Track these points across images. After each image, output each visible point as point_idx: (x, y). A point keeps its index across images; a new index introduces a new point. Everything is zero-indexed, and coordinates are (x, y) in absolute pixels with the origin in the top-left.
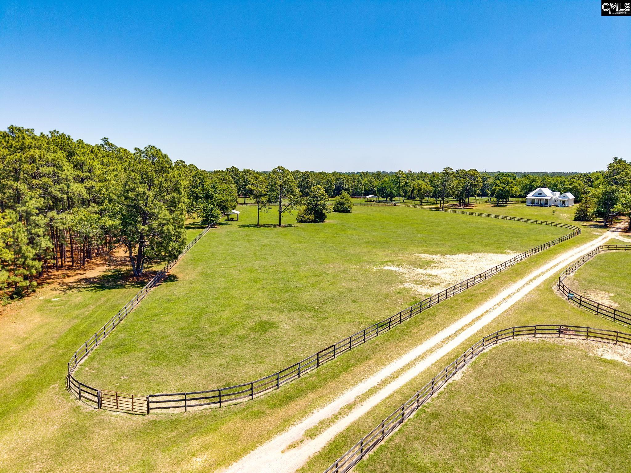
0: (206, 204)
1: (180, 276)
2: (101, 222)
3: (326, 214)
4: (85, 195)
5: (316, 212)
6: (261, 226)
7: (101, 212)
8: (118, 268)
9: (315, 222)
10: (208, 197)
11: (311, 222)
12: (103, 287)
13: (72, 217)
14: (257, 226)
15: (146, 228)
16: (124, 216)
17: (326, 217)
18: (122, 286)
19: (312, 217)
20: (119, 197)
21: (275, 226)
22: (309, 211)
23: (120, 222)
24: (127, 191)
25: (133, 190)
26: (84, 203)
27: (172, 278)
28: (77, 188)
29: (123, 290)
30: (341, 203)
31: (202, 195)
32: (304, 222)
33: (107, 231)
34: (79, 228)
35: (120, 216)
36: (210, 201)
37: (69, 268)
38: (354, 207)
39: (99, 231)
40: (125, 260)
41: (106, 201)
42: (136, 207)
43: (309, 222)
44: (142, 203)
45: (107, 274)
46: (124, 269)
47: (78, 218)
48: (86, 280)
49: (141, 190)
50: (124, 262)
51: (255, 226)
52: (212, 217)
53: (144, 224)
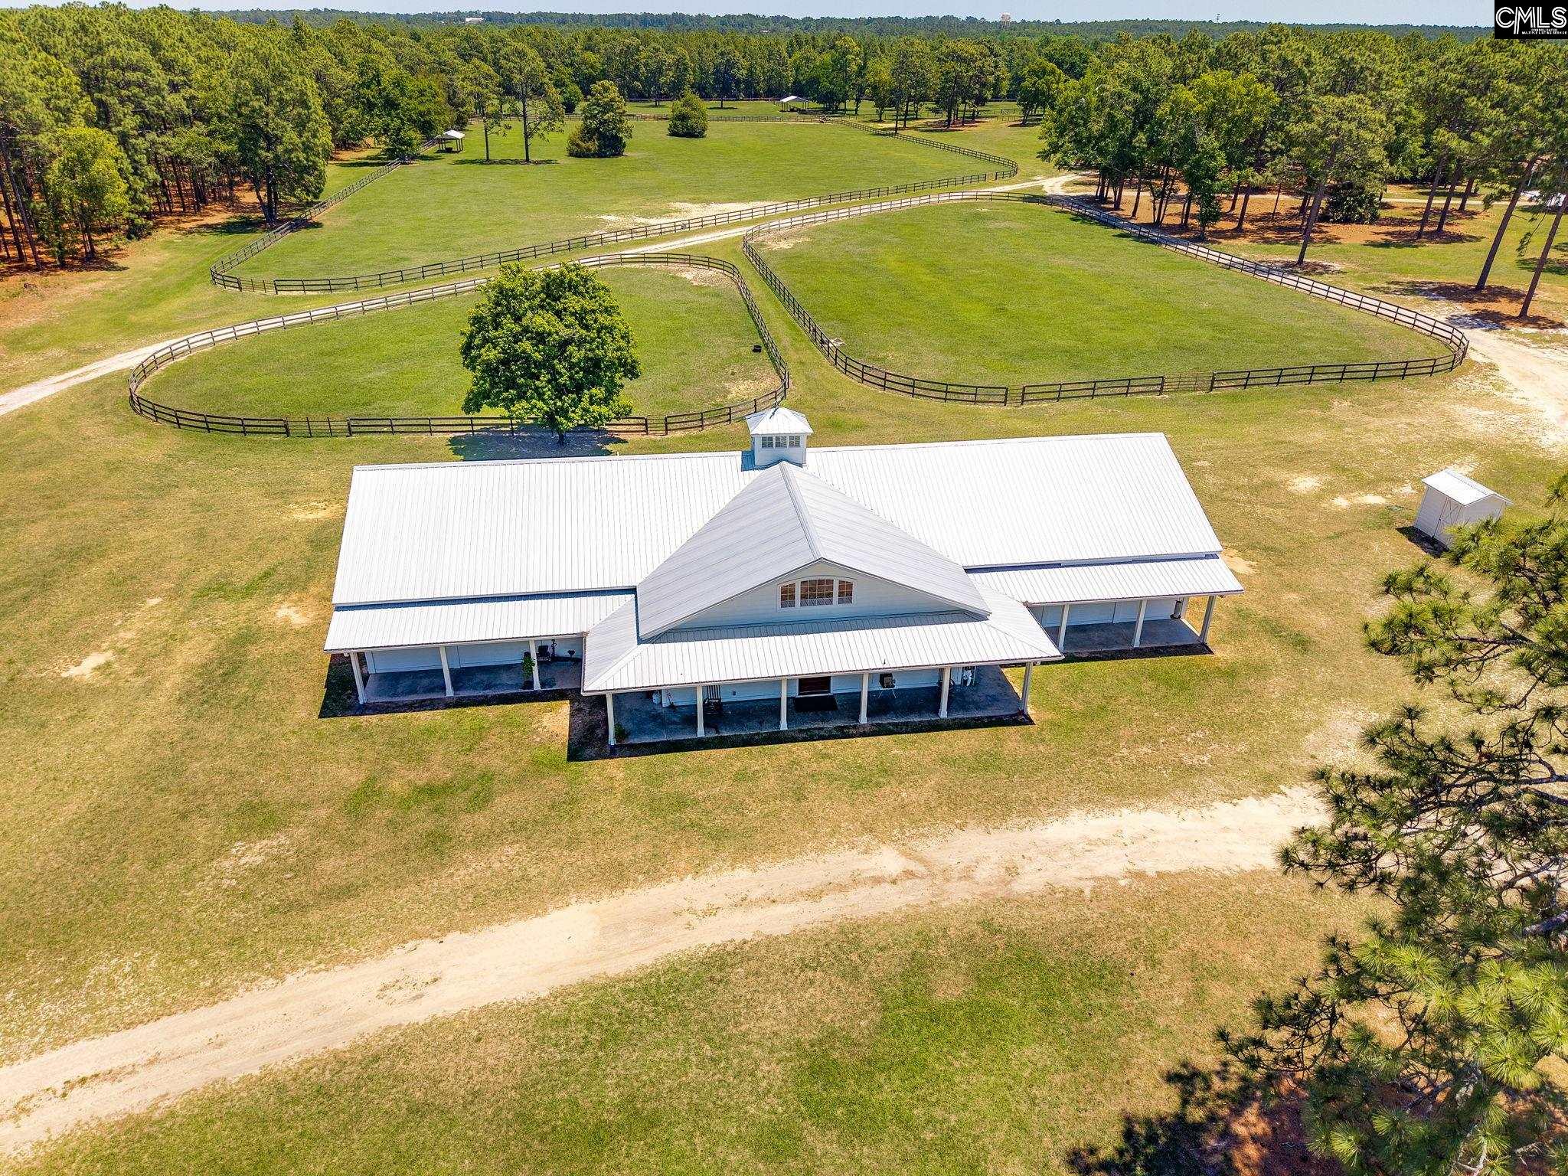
0: (388, 120)
1: (326, 224)
2: (215, 146)
3: (625, 140)
4: (187, 111)
5: (602, 137)
6: (494, 162)
7: (210, 134)
8: (246, 215)
9: (600, 156)
10: (391, 105)
11: (593, 156)
12: (229, 232)
13: (176, 140)
14: (488, 161)
15: (270, 155)
16: (240, 138)
17: (624, 146)
18: (252, 232)
19: (593, 145)
20: (230, 113)
21: (516, 162)
22: (588, 133)
23: (236, 147)
24: (240, 105)
25: (246, 104)
26: (184, 120)
27: (317, 225)
28: (175, 100)
29: (254, 235)
30: (683, 118)
31: (380, 102)
32: (580, 157)
33: (223, 159)
34: (189, 154)
35: (235, 140)
36: (393, 113)
37: (180, 214)
38: (710, 124)
39: (212, 159)
40: (254, 207)
41: (215, 119)
42: (255, 127)
43: (587, 156)
44: (261, 122)
45: (232, 220)
46: (253, 216)
47: (185, 141)
48: (207, 226)
49: (256, 104)
50: (253, 208)
51: (481, 163)
52: (402, 145)
53: (268, 151)
